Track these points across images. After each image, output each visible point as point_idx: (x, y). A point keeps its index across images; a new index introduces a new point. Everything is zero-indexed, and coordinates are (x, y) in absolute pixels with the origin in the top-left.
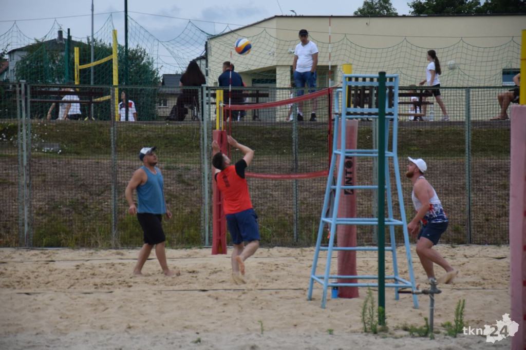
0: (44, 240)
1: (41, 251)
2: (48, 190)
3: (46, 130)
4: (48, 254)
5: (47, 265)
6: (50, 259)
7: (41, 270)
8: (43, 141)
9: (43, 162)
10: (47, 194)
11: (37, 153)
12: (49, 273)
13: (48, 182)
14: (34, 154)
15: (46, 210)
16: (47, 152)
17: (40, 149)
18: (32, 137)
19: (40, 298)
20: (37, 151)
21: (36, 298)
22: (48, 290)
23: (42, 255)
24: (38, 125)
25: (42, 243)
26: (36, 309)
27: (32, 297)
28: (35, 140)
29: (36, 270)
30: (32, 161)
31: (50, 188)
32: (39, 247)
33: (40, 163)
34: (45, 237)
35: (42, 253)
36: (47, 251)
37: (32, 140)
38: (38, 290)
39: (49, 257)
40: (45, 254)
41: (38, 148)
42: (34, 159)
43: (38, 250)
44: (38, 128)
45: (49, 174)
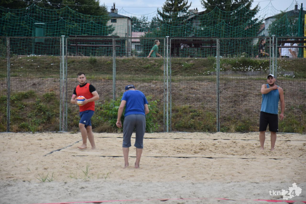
0: (284, 128)
1: (283, 135)
2: (287, 99)
3: (286, 64)
4: (286, 136)
5: (286, 143)
6: (287, 139)
7: (283, 145)
8: (284, 70)
9: (284, 82)
10: (286, 101)
11: (280, 77)
12: (287, 147)
13: (286, 94)
14: (278, 78)
15: (285, 111)
16: (286, 77)
17: (282, 75)
18: (278, 68)
19: (282, 161)
20: (280, 76)
21: (280, 162)
22: (287, 157)
23: (283, 137)
24: (281, 61)
25: (283, 130)
26: (280, 168)
27: (278, 161)
28: (279, 70)
29: (280, 146)
30: (277, 82)
31: (288, 98)
32: (281, 132)
33: (282, 83)
34: (284, 126)
35: (283, 136)
36: (286, 135)
37: (278, 70)
38: (281, 157)
39: (287, 138)
40: (285, 136)
41: (281, 75)
42: (278, 81)
43: (280, 134)
44: (281, 63)
45: (287, 90)
